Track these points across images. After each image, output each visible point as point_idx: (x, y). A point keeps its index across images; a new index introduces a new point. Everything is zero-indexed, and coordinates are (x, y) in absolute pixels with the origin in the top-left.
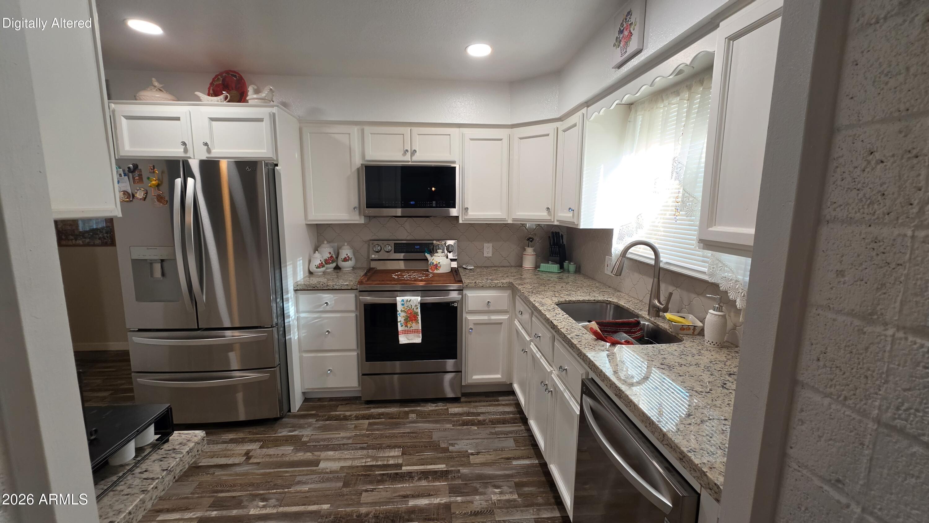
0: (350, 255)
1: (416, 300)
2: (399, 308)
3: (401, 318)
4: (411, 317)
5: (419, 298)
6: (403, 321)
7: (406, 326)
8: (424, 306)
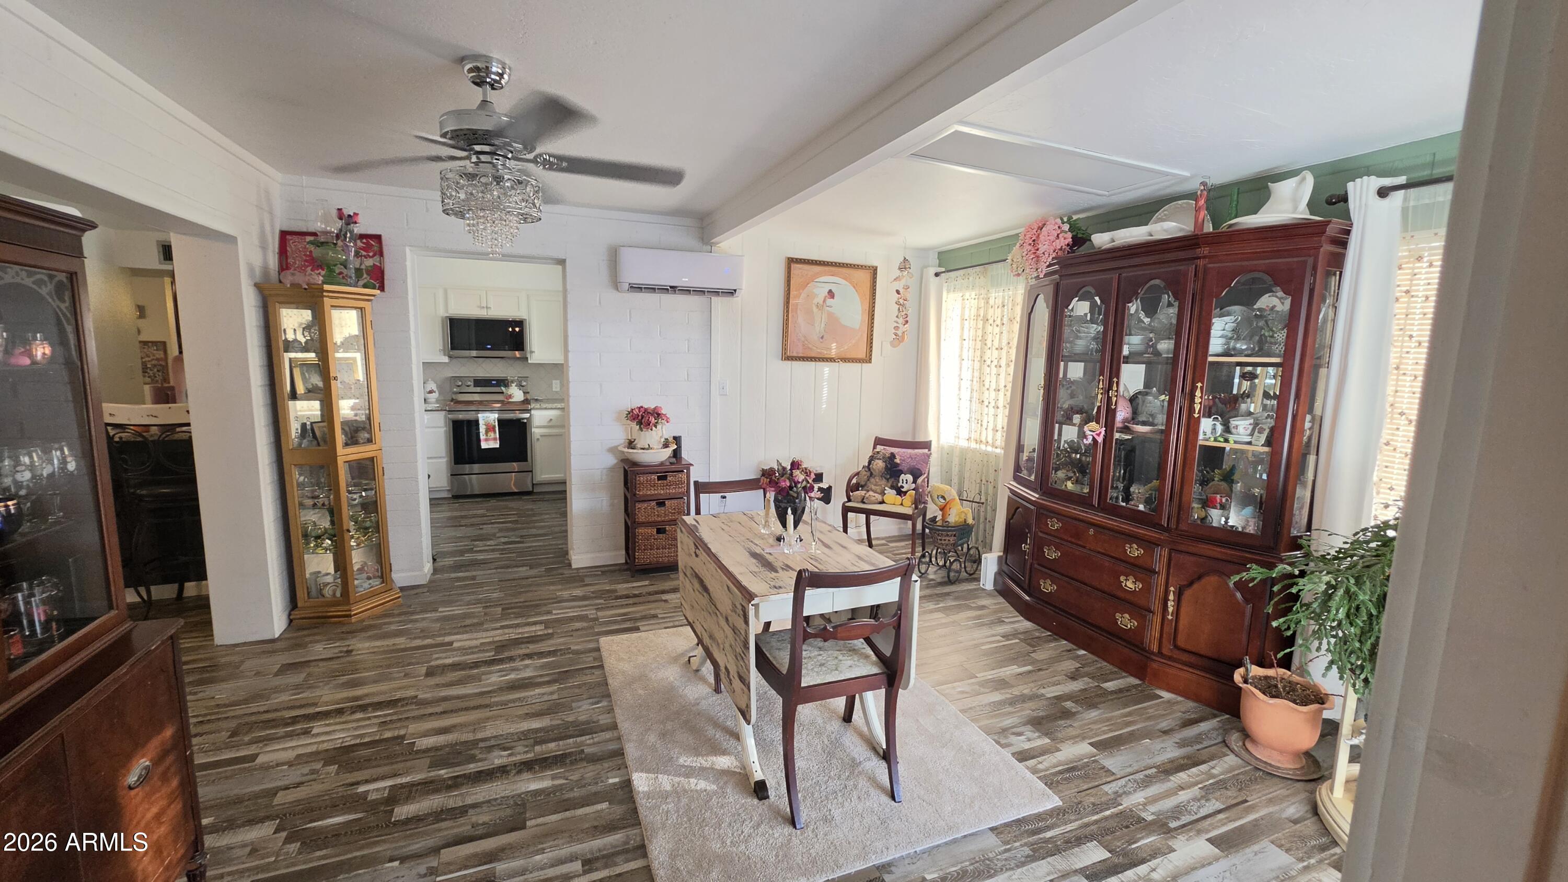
0: (435, 388)
1: (493, 417)
2: (481, 422)
3: (482, 429)
4: (490, 429)
5: (496, 416)
6: (484, 432)
7: (487, 435)
8: (500, 421)
